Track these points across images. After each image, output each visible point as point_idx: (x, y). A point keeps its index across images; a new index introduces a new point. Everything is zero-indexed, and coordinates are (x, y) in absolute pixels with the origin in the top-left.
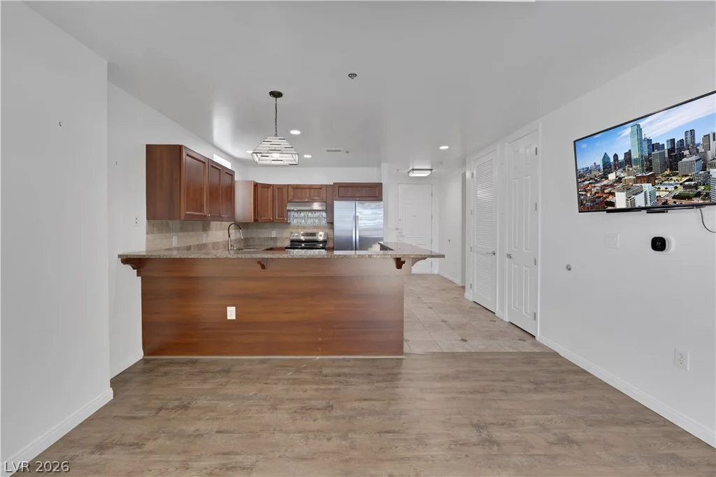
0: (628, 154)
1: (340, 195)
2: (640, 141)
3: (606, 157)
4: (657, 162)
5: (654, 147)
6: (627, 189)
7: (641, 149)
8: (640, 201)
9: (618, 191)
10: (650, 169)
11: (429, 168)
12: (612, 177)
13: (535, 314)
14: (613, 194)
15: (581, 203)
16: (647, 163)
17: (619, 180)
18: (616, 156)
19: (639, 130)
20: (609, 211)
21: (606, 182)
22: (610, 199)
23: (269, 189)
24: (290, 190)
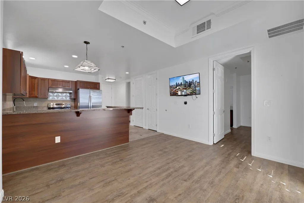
0: (181, 83)
1: (81, 86)
2: (184, 80)
3: (177, 83)
4: (187, 85)
5: (187, 82)
6: (181, 91)
7: (184, 82)
8: (183, 94)
9: (179, 91)
10: (185, 87)
11: (114, 78)
12: (178, 88)
13: (157, 125)
14: (178, 92)
15: (170, 93)
16: (185, 85)
17: (179, 88)
18: (179, 83)
19: (184, 78)
20: (177, 96)
21: (176, 89)
22: (177, 93)
23: (36, 80)
24: (50, 81)
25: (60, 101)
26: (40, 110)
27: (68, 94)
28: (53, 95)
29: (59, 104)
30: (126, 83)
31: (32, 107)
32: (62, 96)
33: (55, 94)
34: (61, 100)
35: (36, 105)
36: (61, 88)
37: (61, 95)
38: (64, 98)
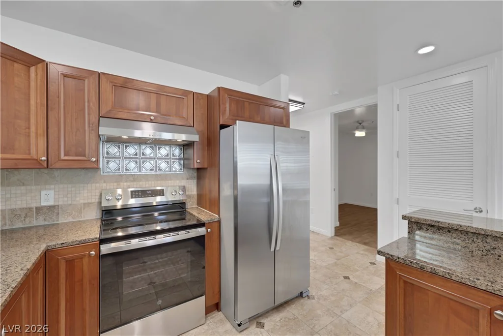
23: (33, 69)
24: (106, 86)
25: (146, 177)
26: (70, 219)
27: (177, 151)
28: (123, 154)
29: (144, 193)
30: (331, 113)
31: (30, 209)
32: (156, 158)
33: (131, 150)
34: (153, 173)
35: (51, 203)
36: (151, 121)
37: (153, 155)
38: (163, 165)
